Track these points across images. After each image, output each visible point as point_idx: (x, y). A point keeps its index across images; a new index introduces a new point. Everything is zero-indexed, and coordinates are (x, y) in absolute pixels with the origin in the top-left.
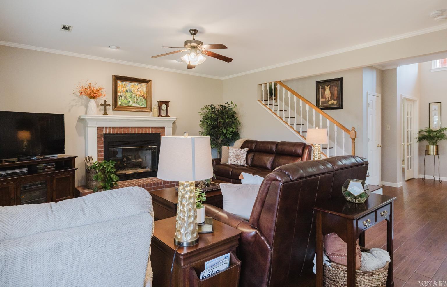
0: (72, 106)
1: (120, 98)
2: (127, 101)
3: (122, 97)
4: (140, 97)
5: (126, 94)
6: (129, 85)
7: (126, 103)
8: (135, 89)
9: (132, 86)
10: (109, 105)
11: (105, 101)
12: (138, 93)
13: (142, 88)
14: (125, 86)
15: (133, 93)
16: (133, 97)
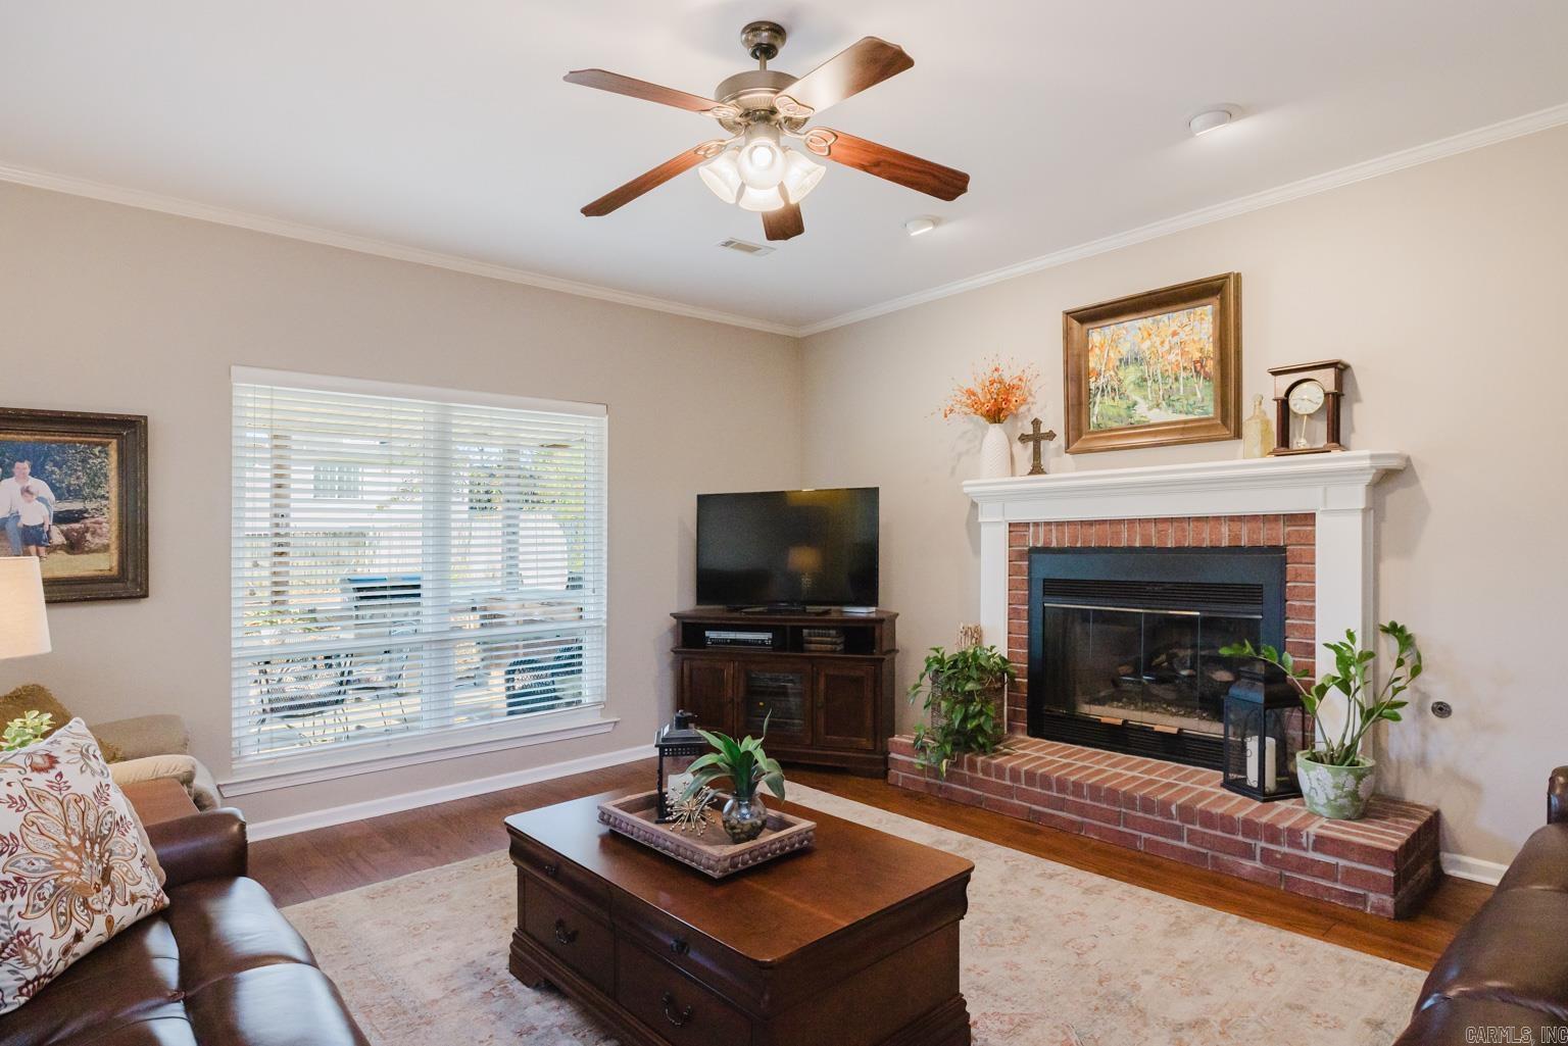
0: (960, 455)
1: (1098, 398)
2: (1123, 404)
3: (1103, 391)
4: (1183, 374)
5: (1121, 374)
6: (1131, 333)
7: (1120, 416)
8: (1158, 341)
9: (1145, 334)
10: (1051, 436)
11: (1036, 423)
12: (1172, 357)
13: (1197, 326)
14: (1115, 342)
15: (1148, 363)
16: (1149, 383)
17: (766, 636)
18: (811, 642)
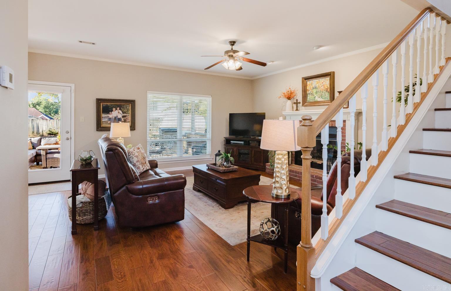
2: (313, 97)
3: (310, 94)
4: (324, 91)
5: (313, 91)
6: (315, 82)
7: (313, 99)
8: (319, 84)
9: (317, 83)
10: (300, 103)
11: (297, 100)
12: (322, 88)
13: (326, 81)
14: (312, 84)
15: (318, 89)
16: (318, 93)
17: (242, 142)
18: (251, 144)
